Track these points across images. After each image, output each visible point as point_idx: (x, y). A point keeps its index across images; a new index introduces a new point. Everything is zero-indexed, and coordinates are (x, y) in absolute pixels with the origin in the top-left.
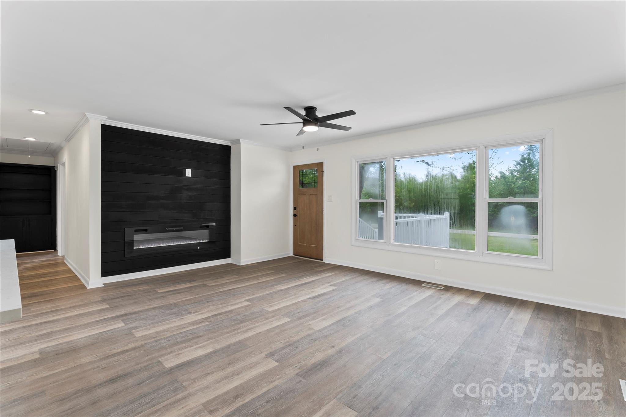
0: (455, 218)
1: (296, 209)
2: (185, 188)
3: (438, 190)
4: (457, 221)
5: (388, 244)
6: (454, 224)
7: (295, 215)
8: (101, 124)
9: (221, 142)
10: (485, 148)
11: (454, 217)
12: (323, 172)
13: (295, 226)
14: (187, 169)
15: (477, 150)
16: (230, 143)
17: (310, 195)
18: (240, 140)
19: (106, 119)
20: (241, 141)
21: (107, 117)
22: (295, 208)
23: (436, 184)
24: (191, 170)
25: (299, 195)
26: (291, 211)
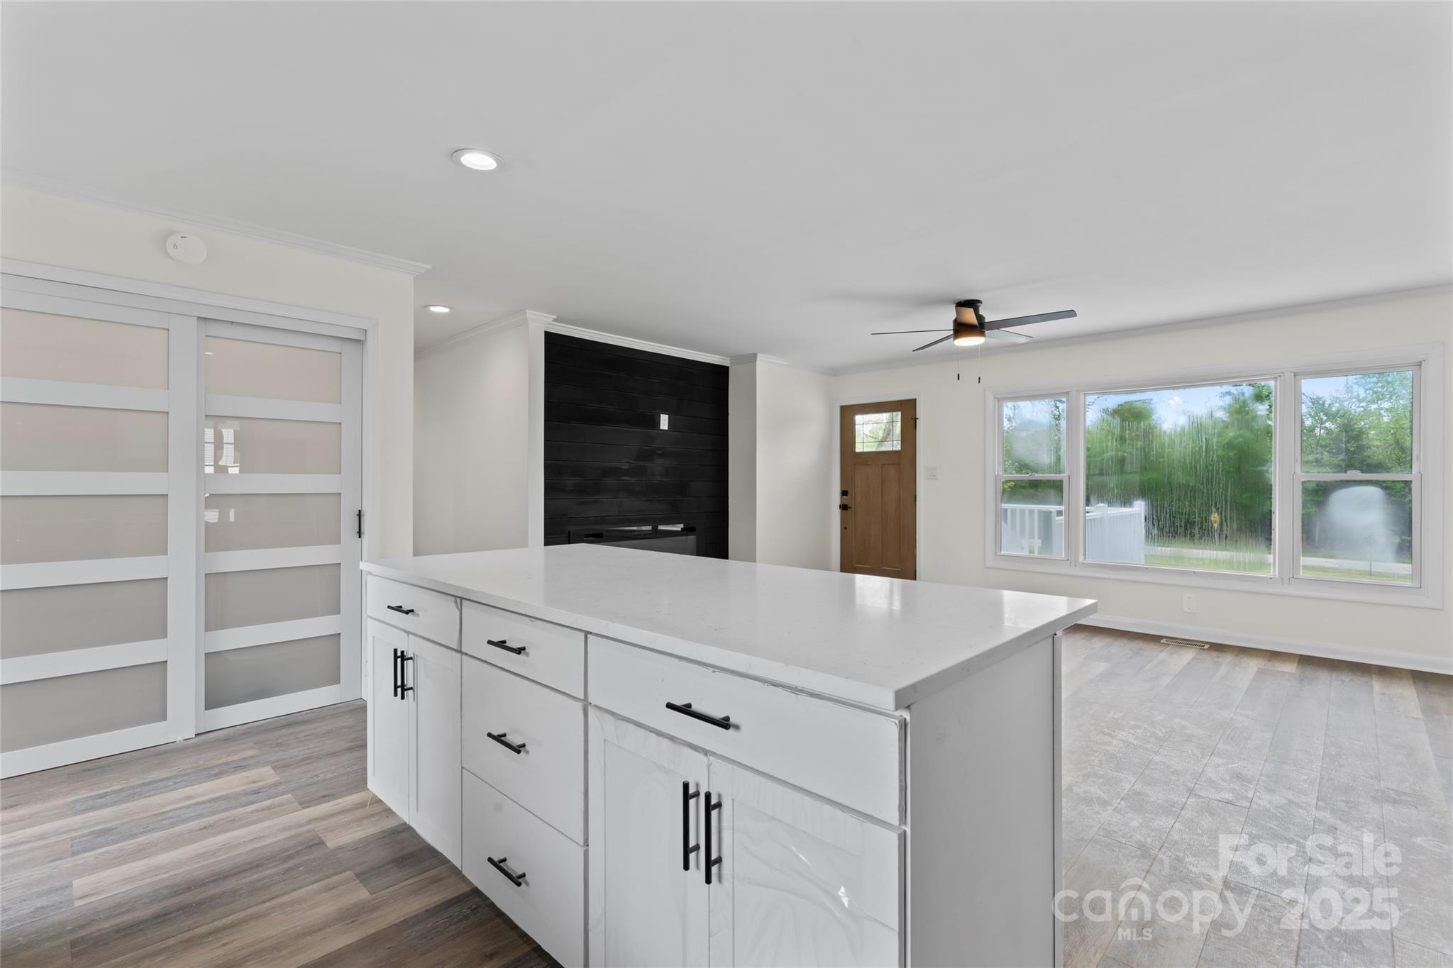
0: (1226, 511)
1: (846, 495)
2: (658, 452)
3: (1188, 458)
4: (1231, 518)
5: (1073, 563)
6: (1224, 523)
7: (844, 507)
8: (546, 332)
9: (713, 359)
10: (1295, 376)
11: (1224, 509)
12: (916, 419)
13: (844, 528)
14: (662, 415)
15: (1276, 381)
16: (728, 362)
17: (883, 465)
18: (756, 357)
19: (554, 320)
20: (758, 358)
21: (555, 317)
22: (844, 493)
23: (1183, 445)
24: (667, 416)
25: (855, 465)
26: (836, 499)
